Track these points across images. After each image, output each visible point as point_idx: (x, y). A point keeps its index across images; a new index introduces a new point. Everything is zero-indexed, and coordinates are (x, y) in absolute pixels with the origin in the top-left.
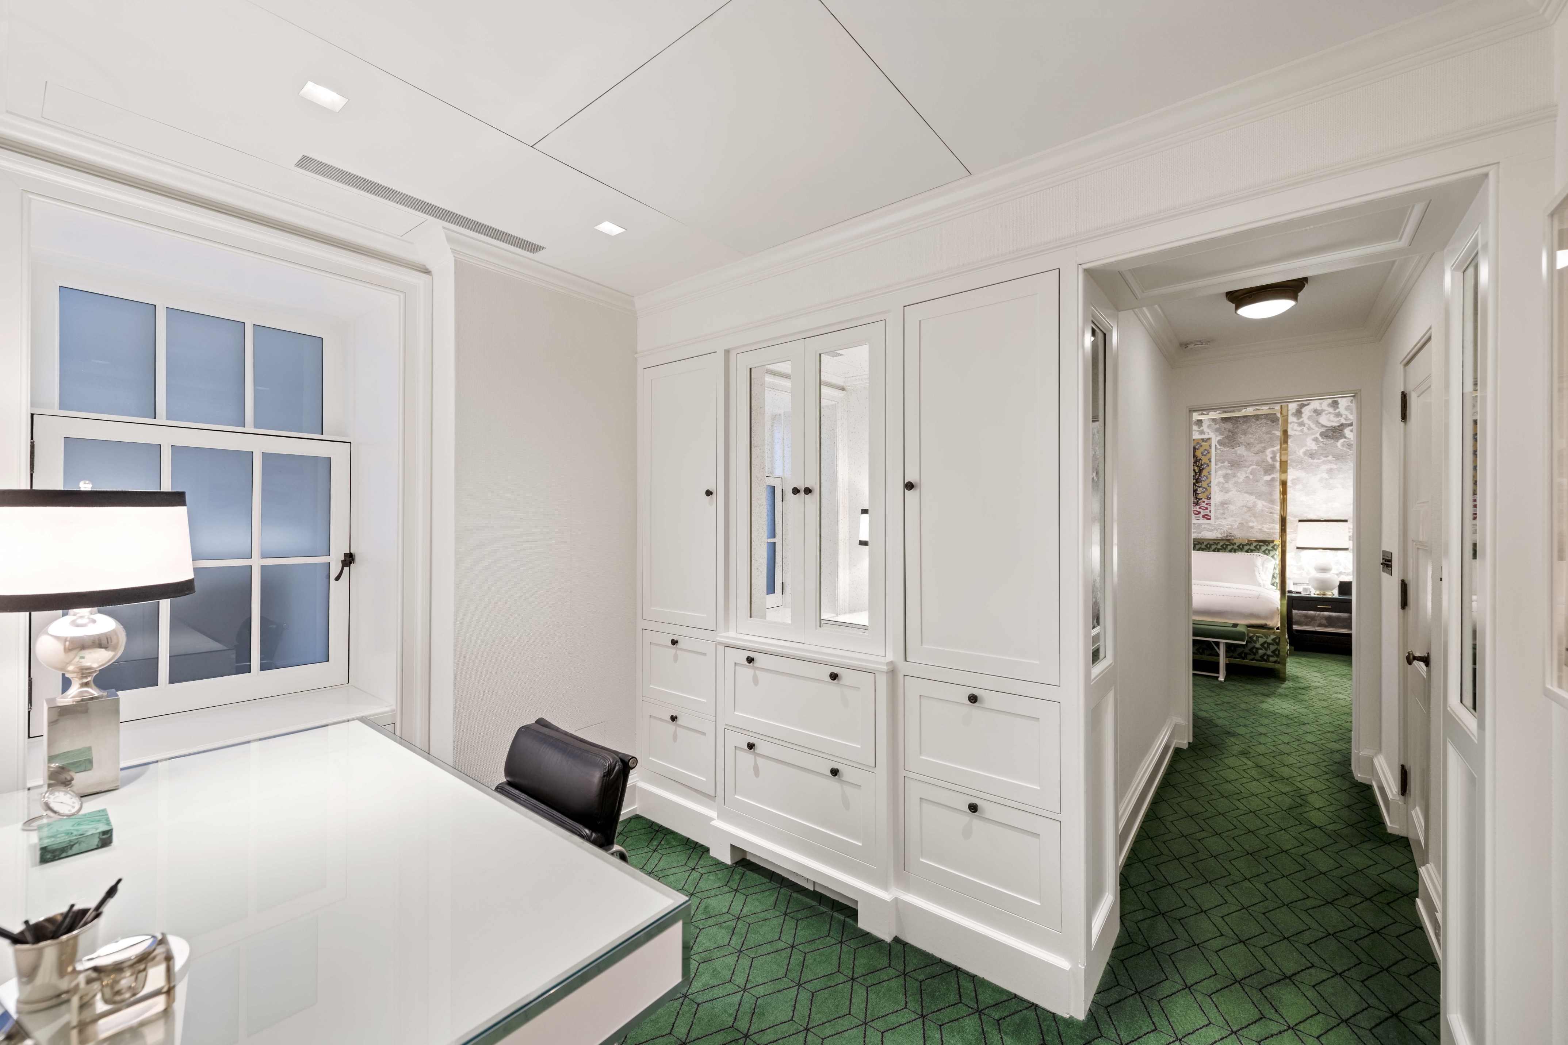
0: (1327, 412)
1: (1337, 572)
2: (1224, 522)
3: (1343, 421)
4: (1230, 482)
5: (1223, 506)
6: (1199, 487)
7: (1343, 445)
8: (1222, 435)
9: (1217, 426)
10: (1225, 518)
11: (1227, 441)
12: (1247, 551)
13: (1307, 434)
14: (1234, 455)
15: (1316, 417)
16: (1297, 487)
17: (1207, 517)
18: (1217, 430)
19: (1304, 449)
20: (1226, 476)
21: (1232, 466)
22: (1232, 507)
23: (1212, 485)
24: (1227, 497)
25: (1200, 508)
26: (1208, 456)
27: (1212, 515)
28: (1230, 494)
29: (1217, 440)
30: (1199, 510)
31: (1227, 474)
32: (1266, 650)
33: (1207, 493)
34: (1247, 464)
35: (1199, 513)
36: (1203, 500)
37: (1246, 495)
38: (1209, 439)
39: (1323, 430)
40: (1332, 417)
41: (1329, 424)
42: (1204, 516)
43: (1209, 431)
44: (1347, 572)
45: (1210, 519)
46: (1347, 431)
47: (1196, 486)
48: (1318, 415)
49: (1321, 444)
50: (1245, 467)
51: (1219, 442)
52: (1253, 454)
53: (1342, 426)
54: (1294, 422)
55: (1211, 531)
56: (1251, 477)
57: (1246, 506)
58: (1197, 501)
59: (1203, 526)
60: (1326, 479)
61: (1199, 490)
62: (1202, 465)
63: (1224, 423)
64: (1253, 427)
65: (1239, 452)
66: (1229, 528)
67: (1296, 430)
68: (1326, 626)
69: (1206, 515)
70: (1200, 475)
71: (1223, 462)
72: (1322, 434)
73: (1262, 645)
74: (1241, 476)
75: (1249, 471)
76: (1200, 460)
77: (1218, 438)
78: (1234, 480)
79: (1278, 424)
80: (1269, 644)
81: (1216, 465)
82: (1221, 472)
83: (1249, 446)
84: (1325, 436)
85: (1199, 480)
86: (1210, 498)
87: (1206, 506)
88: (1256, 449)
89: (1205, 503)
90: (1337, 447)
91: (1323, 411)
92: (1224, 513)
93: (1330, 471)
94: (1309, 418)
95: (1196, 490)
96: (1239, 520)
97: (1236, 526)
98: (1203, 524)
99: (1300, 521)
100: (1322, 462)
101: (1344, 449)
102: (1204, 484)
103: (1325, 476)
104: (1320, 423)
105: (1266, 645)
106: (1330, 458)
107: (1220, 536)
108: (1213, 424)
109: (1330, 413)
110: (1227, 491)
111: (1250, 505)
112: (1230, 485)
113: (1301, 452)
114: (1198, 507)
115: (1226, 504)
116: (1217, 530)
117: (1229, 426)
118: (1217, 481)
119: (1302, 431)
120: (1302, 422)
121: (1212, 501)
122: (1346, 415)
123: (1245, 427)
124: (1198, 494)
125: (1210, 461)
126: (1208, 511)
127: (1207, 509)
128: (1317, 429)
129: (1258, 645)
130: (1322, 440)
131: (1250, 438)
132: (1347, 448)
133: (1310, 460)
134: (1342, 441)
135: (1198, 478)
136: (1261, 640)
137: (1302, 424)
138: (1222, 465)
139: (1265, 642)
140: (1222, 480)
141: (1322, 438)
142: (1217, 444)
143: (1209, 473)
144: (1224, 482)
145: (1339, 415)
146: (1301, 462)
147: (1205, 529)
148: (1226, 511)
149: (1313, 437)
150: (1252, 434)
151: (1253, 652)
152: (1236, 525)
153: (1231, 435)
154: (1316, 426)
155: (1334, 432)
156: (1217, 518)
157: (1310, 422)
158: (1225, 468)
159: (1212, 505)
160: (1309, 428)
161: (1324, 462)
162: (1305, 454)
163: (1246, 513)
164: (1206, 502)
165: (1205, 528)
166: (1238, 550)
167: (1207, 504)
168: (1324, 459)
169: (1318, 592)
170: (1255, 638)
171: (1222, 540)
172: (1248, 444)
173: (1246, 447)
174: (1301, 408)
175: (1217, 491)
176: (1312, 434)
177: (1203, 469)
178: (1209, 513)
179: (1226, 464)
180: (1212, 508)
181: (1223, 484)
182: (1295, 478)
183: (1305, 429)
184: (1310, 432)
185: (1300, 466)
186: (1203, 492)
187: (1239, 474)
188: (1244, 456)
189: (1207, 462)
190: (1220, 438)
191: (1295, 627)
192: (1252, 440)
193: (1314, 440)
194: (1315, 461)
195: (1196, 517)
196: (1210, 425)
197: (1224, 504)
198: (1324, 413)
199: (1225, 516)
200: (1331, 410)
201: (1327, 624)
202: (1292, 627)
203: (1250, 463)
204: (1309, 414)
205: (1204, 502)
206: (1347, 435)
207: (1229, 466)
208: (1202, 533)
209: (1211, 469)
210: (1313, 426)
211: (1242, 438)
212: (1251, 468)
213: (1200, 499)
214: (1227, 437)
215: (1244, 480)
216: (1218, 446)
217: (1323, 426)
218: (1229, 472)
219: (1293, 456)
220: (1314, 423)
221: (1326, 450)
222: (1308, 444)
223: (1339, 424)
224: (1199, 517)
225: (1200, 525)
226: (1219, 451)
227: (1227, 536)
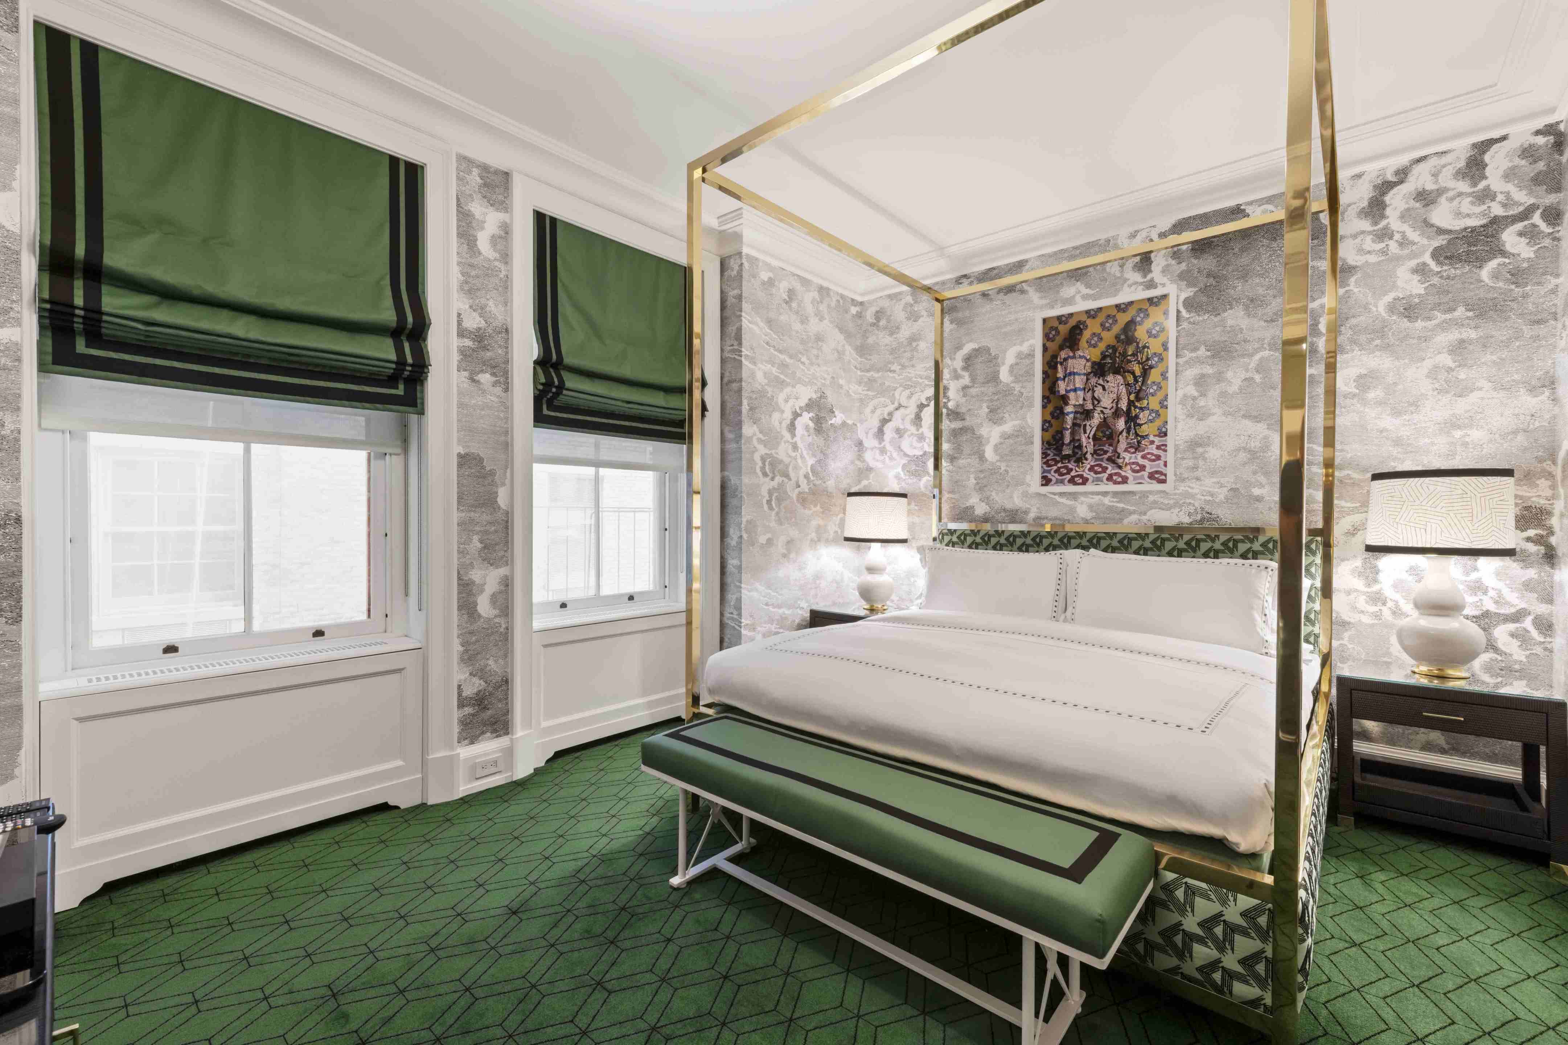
0: (1451, 194)
1: (1477, 613)
2: (1195, 488)
3: (1497, 210)
4: (1211, 394)
5: (1194, 452)
6: (1142, 409)
7: (1496, 276)
8: (1195, 286)
9: (1183, 266)
10: (1198, 479)
11: (1204, 299)
12: (1244, 556)
13: (1398, 259)
14: (1219, 329)
15: (1423, 210)
16: (1371, 395)
17: (1158, 477)
18: (1182, 276)
19: (1389, 298)
20: (1201, 382)
21: (1213, 356)
22: (1213, 453)
23: (1170, 403)
24: (1202, 428)
25: (1143, 457)
26: (1161, 339)
27: (1170, 471)
28: (1211, 421)
29: (1182, 298)
30: (1141, 461)
31: (1203, 376)
32: (1221, 949)
33: (1158, 423)
34: (1250, 348)
35: (1143, 468)
36: (1151, 438)
37: (1247, 422)
38: (1165, 297)
39: (1440, 241)
40: (1466, 205)
41: (1458, 225)
42: (1151, 476)
43: (1165, 280)
44: (1502, 611)
45: (1164, 481)
46: (1510, 238)
47: (1136, 407)
48: (1427, 205)
49: (1435, 280)
50: (1243, 356)
51: (1189, 304)
52: (1263, 323)
53: (1496, 224)
54: (1363, 232)
55: (1169, 508)
56: (1258, 378)
57: (1244, 448)
58: (1139, 442)
59: (1151, 498)
60: (1450, 370)
61: (1141, 416)
62: (1148, 359)
63: (1196, 258)
64: (1264, 257)
65: (1230, 322)
66: (1207, 502)
67: (1369, 252)
68: (1443, 751)
69: (1157, 472)
70: (1143, 382)
71: (1196, 349)
72: (1437, 254)
73: (1208, 924)
74: (1235, 377)
75: (1252, 365)
76: (1144, 347)
77: (1183, 296)
78: (1218, 389)
79: (1324, 244)
80: (1231, 929)
81: (1177, 356)
82: (1190, 373)
83: (1253, 303)
84: (1446, 258)
85: (1141, 395)
86: (1165, 434)
87: (1156, 452)
88: (1269, 310)
89: (1154, 446)
90: (1480, 281)
91: (1441, 192)
92: (1195, 468)
93: (1459, 348)
94: (1404, 217)
95: (1137, 417)
96: (1229, 480)
97: (1221, 497)
98: (1151, 492)
99: (1377, 477)
100: (1438, 325)
101: (1501, 284)
102: (1153, 403)
103: (1446, 360)
104: (1432, 226)
105: (1219, 930)
106: (1460, 312)
107: (1186, 520)
108: (1174, 262)
109: (1460, 194)
110: (1203, 416)
111: (1254, 444)
112: (1209, 402)
113: (1381, 307)
114: (1140, 454)
115: (1201, 445)
116: (1181, 506)
117: (1208, 262)
118: (1180, 393)
119: (1384, 252)
120: (1386, 228)
121: (1170, 441)
122: (1508, 194)
123: (1245, 260)
124: (1140, 425)
125: (1166, 349)
126: (1161, 463)
127: (1158, 458)
128: (1425, 241)
129: (1191, 924)
130: (1437, 269)
131: (1257, 286)
132: (1507, 281)
133: (1405, 324)
134: (1493, 264)
135: (1139, 391)
136: (1204, 908)
137: (1385, 235)
138: (1194, 355)
139: (1217, 918)
140: (1192, 391)
141: (1439, 263)
142: (1182, 309)
143: (1164, 376)
144: (1196, 394)
145: (1487, 195)
146: (1380, 330)
147: (1155, 505)
148: (1201, 463)
149: (1413, 263)
150: (1261, 276)
151: (1174, 946)
152: (1222, 494)
153: (1214, 283)
154: (1422, 234)
155: (1470, 244)
156: (1181, 479)
157: (1406, 228)
158: (1199, 361)
159: (1168, 448)
160: (1404, 243)
161: (1444, 327)
162: (1391, 308)
163: (1245, 464)
164: (1157, 443)
165: (1155, 502)
166: (1223, 552)
167: (1158, 448)
168: (1440, 317)
169: (1424, 669)
170: (1180, 894)
171: (1188, 529)
172: (1252, 301)
173: (1247, 308)
174: (1383, 194)
175: (1181, 417)
176: (1413, 256)
177: (1151, 367)
178: (1162, 469)
179: (1202, 352)
180: (1170, 456)
181: (1194, 399)
182: (1364, 371)
183: (1393, 246)
184: (1406, 252)
185: (1378, 342)
186: (1151, 421)
187: (1229, 374)
188: (1241, 330)
189: (1160, 350)
190: (1189, 293)
191: (1360, 747)
192: (1261, 291)
193: (1415, 271)
194: (1419, 324)
195: (1134, 479)
196: (1168, 266)
197: (1195, 444)
198: (1443, 200)
199: (1198, 473)
200: (1464, 186)
201: (1446, 747)
202: (1351, 746)
203: (1256, 346)
204: (1402, 206)
205: (1152, 442)
206: (1508, 248)
207: (1208, 357)
208: (1149, 513)
209: (1167, 367)
210: (1413, 235)
211: (1239, 288)
212: (1257, 357)
213: (1143, 437)
214: (1204, 290)
215: (1241, 389)
216: (1184, 313)
217: (1441, 231)
218: (1209, 370)
219: (1362, 318)
220: (1415, 228)
221: (1448, 292)
222: (1400, 283)
223: (1484, 221)
224: (1142, 477)
225: (1144, 495)
226: (1185, 325)
227: (1202, 521)
